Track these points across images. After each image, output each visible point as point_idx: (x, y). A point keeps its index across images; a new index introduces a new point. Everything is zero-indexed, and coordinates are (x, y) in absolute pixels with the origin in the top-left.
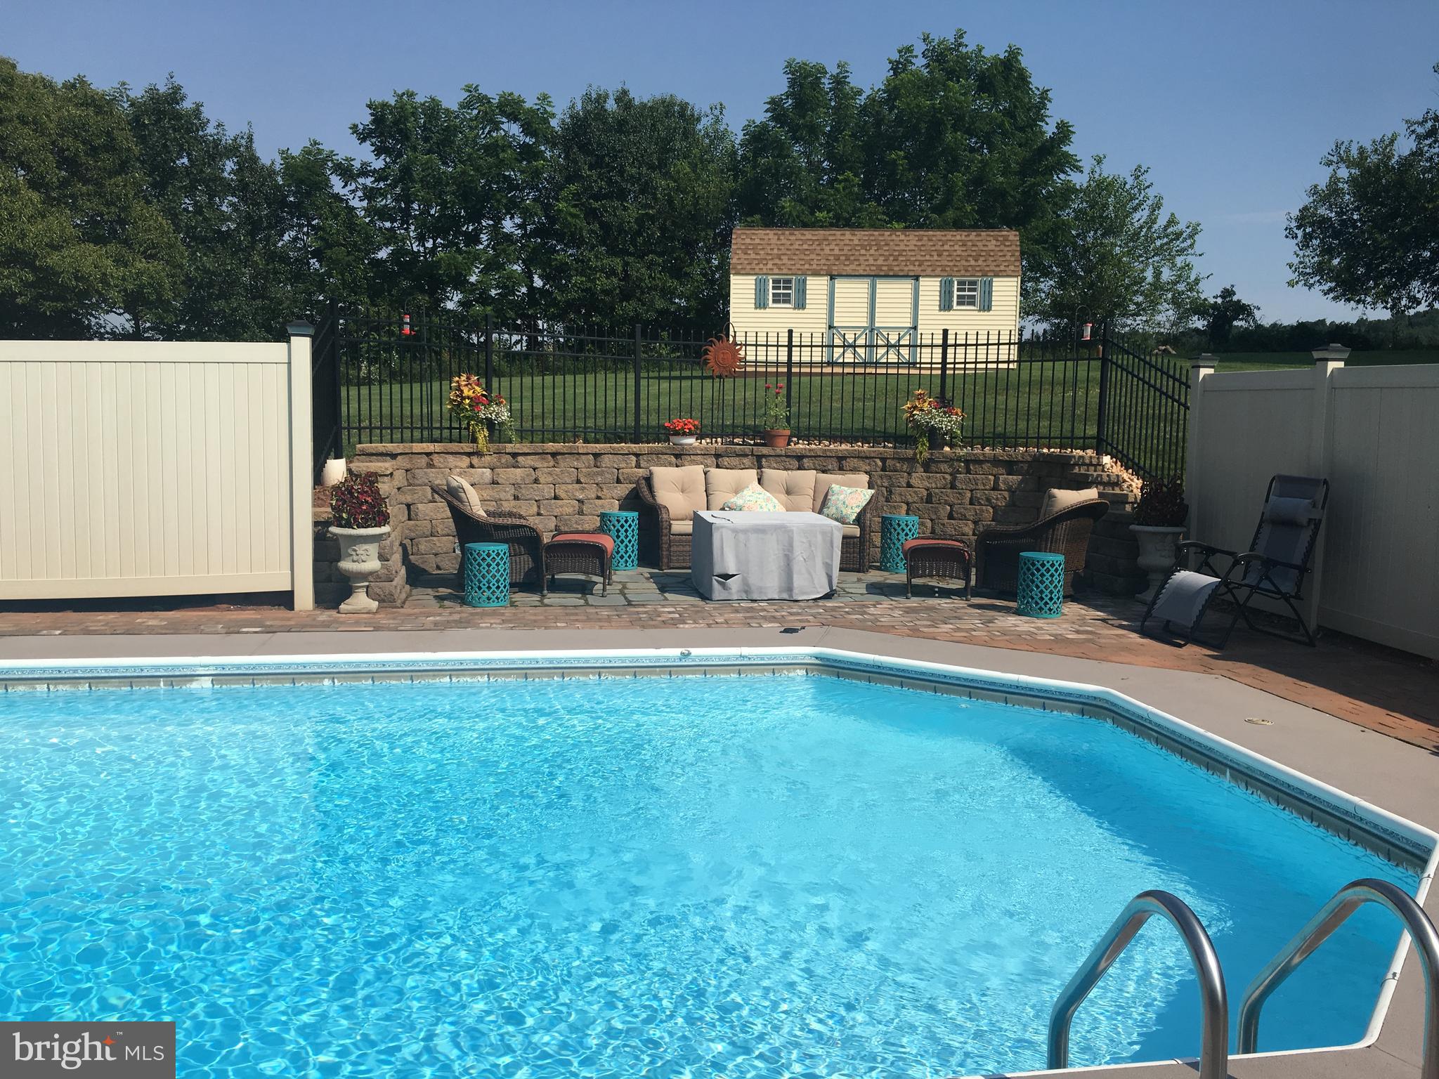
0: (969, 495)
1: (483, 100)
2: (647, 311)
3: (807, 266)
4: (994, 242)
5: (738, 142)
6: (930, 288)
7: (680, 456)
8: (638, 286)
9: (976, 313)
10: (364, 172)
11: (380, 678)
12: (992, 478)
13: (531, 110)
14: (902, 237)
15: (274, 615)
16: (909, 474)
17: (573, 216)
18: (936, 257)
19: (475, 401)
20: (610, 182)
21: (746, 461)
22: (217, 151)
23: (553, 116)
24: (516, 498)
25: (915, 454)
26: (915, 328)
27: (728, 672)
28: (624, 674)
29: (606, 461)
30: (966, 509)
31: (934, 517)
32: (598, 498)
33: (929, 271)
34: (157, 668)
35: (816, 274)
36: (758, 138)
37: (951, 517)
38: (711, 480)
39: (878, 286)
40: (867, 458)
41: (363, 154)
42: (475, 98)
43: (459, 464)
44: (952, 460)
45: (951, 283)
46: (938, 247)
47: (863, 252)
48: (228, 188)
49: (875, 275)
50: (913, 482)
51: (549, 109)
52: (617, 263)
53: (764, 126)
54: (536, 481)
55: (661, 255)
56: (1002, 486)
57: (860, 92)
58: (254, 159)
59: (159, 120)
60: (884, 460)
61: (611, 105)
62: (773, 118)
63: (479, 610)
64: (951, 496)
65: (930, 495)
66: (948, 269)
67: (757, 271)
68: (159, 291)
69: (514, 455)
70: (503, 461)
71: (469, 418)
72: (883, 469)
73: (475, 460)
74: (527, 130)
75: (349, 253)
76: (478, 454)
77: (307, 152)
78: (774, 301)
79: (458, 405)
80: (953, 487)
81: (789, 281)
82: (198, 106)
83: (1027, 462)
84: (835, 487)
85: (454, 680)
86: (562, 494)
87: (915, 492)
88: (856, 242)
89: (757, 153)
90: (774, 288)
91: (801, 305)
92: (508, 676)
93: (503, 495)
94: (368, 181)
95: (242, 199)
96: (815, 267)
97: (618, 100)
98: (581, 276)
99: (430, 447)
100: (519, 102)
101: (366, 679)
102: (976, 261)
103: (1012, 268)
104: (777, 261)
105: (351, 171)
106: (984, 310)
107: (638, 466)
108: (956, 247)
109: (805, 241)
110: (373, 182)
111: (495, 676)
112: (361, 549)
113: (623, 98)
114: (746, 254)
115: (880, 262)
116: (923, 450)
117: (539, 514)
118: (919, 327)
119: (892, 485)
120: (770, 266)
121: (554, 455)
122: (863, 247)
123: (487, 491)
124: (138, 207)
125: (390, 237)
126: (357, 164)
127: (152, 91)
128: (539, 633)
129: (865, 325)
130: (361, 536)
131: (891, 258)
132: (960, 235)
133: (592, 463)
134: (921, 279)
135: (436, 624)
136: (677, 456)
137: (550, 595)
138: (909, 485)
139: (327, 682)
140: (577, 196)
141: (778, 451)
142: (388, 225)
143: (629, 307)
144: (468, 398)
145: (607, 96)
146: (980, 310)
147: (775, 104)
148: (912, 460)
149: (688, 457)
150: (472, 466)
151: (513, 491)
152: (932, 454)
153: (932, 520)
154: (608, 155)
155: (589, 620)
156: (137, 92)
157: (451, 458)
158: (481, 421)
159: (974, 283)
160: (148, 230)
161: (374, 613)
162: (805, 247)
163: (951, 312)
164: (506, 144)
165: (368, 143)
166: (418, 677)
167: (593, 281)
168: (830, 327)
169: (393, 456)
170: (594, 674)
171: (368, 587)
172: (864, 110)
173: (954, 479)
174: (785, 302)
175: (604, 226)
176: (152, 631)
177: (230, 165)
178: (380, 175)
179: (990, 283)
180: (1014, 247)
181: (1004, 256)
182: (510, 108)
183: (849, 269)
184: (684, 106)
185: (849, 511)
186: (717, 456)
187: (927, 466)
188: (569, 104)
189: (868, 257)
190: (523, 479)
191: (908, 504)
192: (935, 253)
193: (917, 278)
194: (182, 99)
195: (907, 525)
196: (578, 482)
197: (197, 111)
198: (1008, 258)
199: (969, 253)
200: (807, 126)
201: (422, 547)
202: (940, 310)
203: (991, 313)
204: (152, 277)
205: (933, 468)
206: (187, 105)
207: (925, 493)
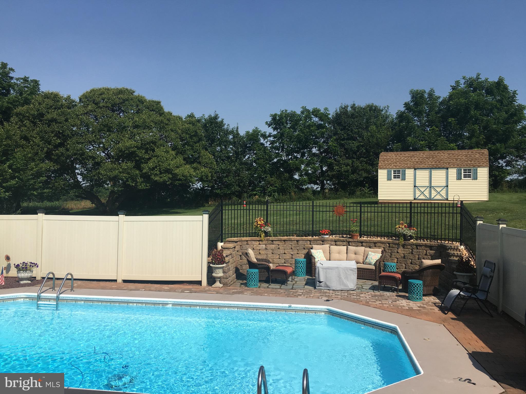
0: (417, 256)
1: (308, 111)
2: (360, 177)
3: (406, 166)
4: (478, 155)
5: (394, 118)
6: (453, 172)
7: (323, 242)
8: (358, 169)
9: (471, 180)
10: (270, 136)
11: (211, 307)
12: (425, 251)
13: (322, 113)
14: (442, 154)
15: (196, 287)
16: (398, 249)
17: (335, 146)
18: (455, 161)
19: (261, 226)
20: (348, 135)
21: (345, 243)
22: (227, 132)
23: (329, 114)
24: (273, 253)
25: (399, 242)
26: (447, 186)
27: (302, 312)
28: (273, 311)
29: (300, 242)
30: (416, 261)
31: (406, 263)
32: (298, 254)
33: (452, 166)
34: (160, 301)
35: (409, 168)
36: (401, 116)
37: (411, 263)
38: (331, 250)
39: (432, 172)
40: (384, 243)
41: (269, 130)
42: (305, 110)
43: (256, 244)
44: (411, 245)
45: (461, 170)
46: (456, 157)
47: (427, 160)
48: (231, 143)
49: (431, 168)
50: (399, 251)
51: (328, 112)
52: (350, 162)
53: (404, 112)
54: (279, 248)
55: (365, 158)
56: (428, 254)
57: (439, 97)
58: (238, 134)
59: (211, 125)
60: (389, 244)
61: (349, 109)
62: (406, 109)
63: (249, 288)
64: (411, 256)
65: (404, 256)
66: (459, 165)
67: (388, 168)
68: (207, 176)
69: (272, 241)
70: (269, 243)
71: (259, 230)
72: (389, 247)
73: (261, 242)
74: (321, 119)
75: (264, 161)
76: (261, 241)
77: (254, 131)
78: (394, 178)
79: (257, 227)
80: (412, 254)
81: (400, 171)
82: (223, 120)
83: (436, 246)
84: (370, 253)
85: (229, 309)
86: (286, 252)
87: (399, 255)
88: (425, 156)
89: (401, 121)
90: (394, 173)
91: (404, 179)
92: (243, 309)
93: (268, 253)
94: (272, 139)
95: (234, 146)
96: (409, 166)
97: (351, 107)
98: (337, 166)
99: (248, 238)
100: (319, 111)
101: (207, 307)
102: (471, 162)
103: (485, 164)
104: (395, 164)
105: (265, 136)
106: (474, 180)
107: (310, 244)
108: (463, 157)
109: (406, 157)
110: (273, 139)
111: (239, 308)
112: (217, 270)
113: (353, 107)
114: (384, 162)
115: (433, 163)
116: (402, 241)
117: (279, 258)
118: (449, 186)
119: (392, 252)
120: (392, 166)
121: (284, 241)
122: (427, 158)
123: (264, 252)
124: (203, 152)
125: (278, 155)
126: (267, 134)
127: (210, 116)
128: (259, 297)
129: (428, 185)
130: (217, 267)
131: (438, 162)
132: (464, 152)
133: (296, 243)
134: (449, 169)
135: (233, 292)
136: (323, 241)
137: (272, 284)
138: (398, 252)
139: (198, 307)
140: (336, 140)
141: (355, 240)
142: (277, 151)
143: (354, 177)
144: (259, 224)
145: (348, 106)
146: (473, 180)
147: (406, 105)
148: (398, 244)
149: (326, 242)
150: (260, 244)
151: (271, 251)
152: (405, 242)
153: (405, 264)
154: (347, 126)
155: (276, 293)
156: (206, 116)
157: (253, 242)
158: (262, 231)
159: (470, 170)
160: (205, 159)
161: (220, 288)
162: (406, 159)
163: (461, 180)
164: (314, 124)
165: (271, 127)
166: (220, 308)
167: (341, 168)
168: (415, 186)
169: (236, 242)
170: (265, 310)
171: (220, 281)
172: (441, 103)
173: (413, 251)
174: (398, 178)
175: (345, 149)
176: (165, 291)
177: (231, 137)
178: (275, 136)
179: (477, 170)
180: (486, 156)
181: (482, 160)
182: (316, 112)
183: (421, 166)
184: (376, 107)
185: (373, 261)
186: (335, 241)
187: (404, 246)
188: (335, 110)
189: (429, 162)
190: (275, 248)
191: (397, 258)
192: (455, 160)
193: (447, 169)
194: (218, 118)
195: (391, 266)
196: (292, 249)
197: (222, 122)
198: (484, 160)
199: (468, 159)
200: (418, 111)
201: (244, 268)
202: (457, 180)
203: (477, 180)
204: (205, 173)
205: (406, 247)
206: (219, 120)
207: (403, 255)
